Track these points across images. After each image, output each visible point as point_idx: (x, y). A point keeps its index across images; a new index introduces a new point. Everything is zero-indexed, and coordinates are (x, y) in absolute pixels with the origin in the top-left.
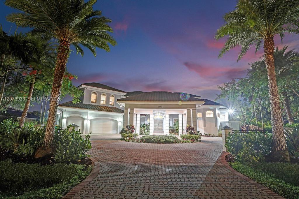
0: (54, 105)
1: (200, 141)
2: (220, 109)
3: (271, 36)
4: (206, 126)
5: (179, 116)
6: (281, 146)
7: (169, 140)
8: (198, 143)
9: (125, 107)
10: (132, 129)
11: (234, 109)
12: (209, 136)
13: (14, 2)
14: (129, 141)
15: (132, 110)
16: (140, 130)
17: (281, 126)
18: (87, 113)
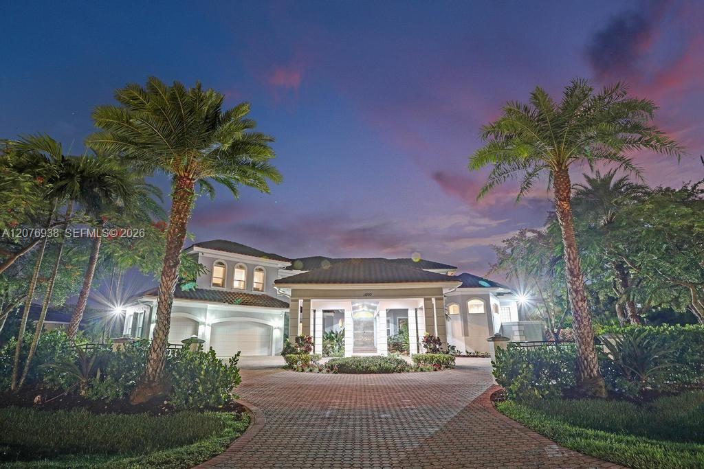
0: (166, 301)
1: (453, 368)
2: (499, 294)
3: (563, 168)
4: (470, 335)
5: (409, 312)
6: (590, 369)
7: (386, 365)
8: (448, 371)
9: (291, 297)
10: (308, 344)
11: (528, 295)
12: (477, 356)
13: (107, 120)
14: (303, 371)
15: (307, 301)
16: (323, 347)
17: (588, 333)
18: (205, 310)
